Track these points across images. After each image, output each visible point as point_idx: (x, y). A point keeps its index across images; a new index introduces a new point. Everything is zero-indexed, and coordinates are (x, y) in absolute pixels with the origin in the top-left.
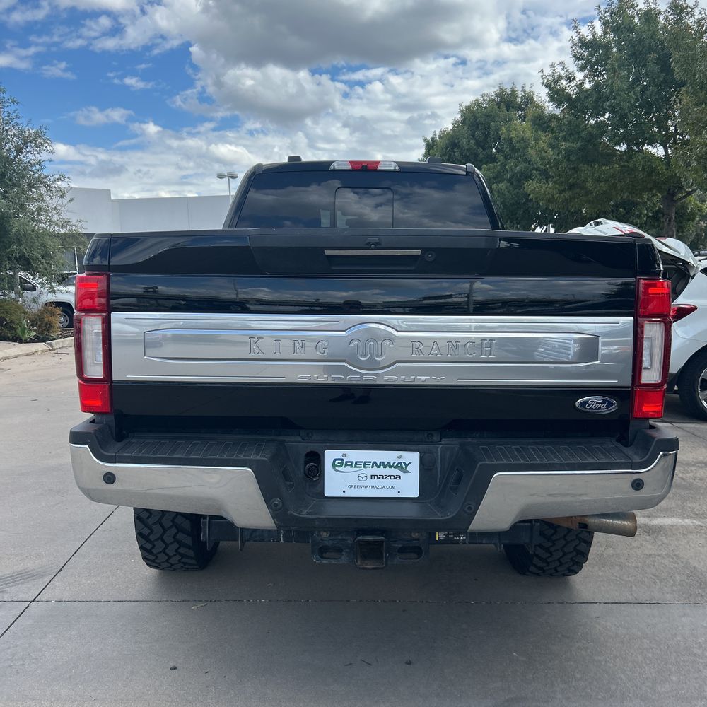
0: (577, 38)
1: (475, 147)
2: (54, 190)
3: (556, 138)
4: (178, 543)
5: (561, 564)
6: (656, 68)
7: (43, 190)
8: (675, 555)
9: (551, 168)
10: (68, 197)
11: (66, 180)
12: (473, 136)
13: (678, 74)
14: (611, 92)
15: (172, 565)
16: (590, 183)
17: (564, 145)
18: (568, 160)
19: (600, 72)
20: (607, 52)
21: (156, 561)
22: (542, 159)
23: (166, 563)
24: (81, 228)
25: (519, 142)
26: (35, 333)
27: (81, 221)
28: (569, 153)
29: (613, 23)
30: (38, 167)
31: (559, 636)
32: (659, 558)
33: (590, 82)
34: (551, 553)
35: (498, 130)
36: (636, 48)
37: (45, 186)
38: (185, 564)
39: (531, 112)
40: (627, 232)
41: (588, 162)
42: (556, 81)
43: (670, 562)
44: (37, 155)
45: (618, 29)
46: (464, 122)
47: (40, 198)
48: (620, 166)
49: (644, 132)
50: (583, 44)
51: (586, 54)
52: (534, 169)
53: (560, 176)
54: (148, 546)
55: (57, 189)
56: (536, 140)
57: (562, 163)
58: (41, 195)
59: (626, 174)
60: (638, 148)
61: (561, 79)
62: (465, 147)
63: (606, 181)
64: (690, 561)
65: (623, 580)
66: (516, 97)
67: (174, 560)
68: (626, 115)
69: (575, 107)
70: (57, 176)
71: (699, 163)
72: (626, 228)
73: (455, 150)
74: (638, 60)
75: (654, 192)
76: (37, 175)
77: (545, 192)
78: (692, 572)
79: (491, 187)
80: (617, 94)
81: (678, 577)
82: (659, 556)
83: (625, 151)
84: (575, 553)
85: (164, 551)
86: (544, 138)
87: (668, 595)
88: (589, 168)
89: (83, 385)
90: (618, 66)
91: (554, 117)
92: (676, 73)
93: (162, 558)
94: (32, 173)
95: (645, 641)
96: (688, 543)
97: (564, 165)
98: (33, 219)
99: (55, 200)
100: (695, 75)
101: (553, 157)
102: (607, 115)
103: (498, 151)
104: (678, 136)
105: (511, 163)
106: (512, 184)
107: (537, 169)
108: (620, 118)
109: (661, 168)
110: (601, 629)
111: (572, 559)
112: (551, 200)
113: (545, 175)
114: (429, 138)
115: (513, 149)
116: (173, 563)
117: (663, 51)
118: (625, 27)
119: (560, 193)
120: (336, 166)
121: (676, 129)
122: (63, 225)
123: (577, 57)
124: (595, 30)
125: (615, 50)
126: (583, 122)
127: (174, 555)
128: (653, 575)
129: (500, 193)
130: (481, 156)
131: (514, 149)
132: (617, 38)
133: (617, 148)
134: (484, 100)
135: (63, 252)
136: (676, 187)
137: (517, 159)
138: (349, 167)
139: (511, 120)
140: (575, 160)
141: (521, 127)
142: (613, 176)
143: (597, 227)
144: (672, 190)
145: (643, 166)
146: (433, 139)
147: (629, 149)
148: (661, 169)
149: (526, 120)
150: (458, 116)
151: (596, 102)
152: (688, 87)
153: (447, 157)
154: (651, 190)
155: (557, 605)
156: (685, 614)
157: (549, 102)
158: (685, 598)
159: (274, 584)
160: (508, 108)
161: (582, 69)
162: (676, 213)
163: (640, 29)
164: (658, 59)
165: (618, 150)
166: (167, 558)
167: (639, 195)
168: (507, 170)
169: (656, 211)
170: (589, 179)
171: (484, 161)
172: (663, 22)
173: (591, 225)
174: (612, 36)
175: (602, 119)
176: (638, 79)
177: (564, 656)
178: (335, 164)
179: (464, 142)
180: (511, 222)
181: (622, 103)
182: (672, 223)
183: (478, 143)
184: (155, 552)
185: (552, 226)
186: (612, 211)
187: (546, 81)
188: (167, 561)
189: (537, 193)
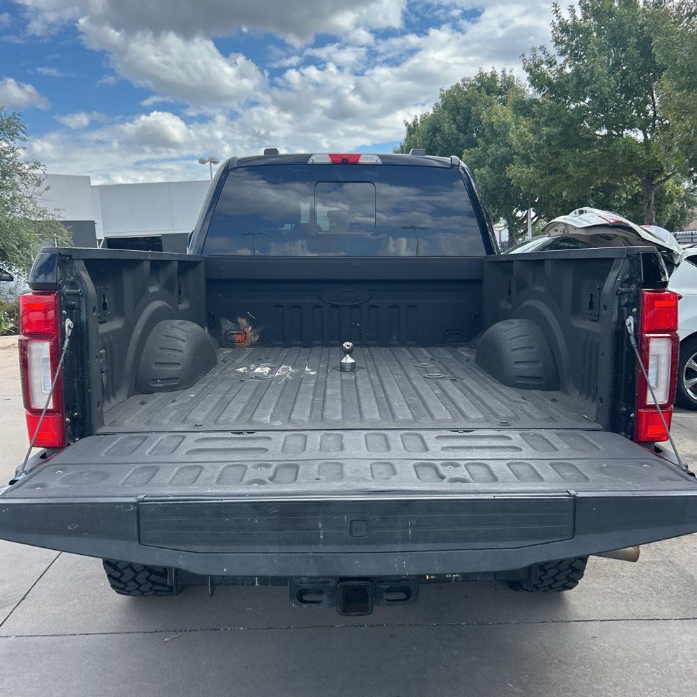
0: (557, 22)
1: (456, 132)
2: (30, 178)
3: (537, 123)
4: (149, 571)
5: (556, 581)
6: (636, 53)
7: (17, 179)
8: (670, 562)
9: (532, 152)
10: (44, 185)
11: (42, 168)
12: (454, 120)
13: (659, 59)
14: (592, 76)
15: (143, 592)
16: (571, 168)
17: (545, 130)
18: (550, 145)
19: (581, 56)
20: (587, 37)
21: (126, 589)
22: (523, 144)
23: (136, 591)
24: (59, 216)
25: (499, 126)
26: (12, 325)
27: (58, 210)
28: (550, 138)
29: (593, 7)
30: (12, 155)
31: (556, 661)
32: (655, 566)
33: (570, 66)
34: (545, 571)
35: (478, 115)
36: (616, 32)
37: (19, 174)
38: (157, 591)
39: (512, 97)
40: (612, 221)
41: (568, 147)
42: (537, 66)
43: (666, 571)
44: (10, 142)
45: (598, 13)
46: (445, 107)
47: (15, 186)
48: (600, 150)
49: (624, 117)
50: (564, 28)
51: (566, 38)
52: (515, 153)
53: (541, 161)
54: (117, 575)
55: (33, 177)
56: (517, 125)
57: (543, 148)
58: (15, 184)
59: (606, 159)
60: (618, 132)
61: (542, 63)
62: (447, 131)
63: (587, 166)
64: (686, 568)
65: (619, 593)
66: (496, 82)
67: (145, 588)
68: (606, 100)
69: (556, 92)
70: (32, 164)
71: (681, 149)
72: (610, 217)
73: (437, 135)
74: (618, 45)
75: (634, 176)
76: (11, 163)
77: (527, 177)
78: (688, 581)
79: (472, 172)
80: (598, 79)
81: (674, 588)
82: (654, 563)
83: (605, 136)
84: (570, 571)
85: (134, 579)
86: (524, 122)
87: (666, 609)
88: (571, 153)
89: (31, 416)
90: (598, 51)
91: (535, 102)
92: (656, 57)
93: (132, 586)
94: (6, 161)
95: (646, 664)
96: (683, 547)
97: (545, 150)
98: (8, 209)
99: (31, 188)
100: (676, 60)
101: (535, 142)
102: (588, 100)
103: (479, 135)
104: (657, 121)
105: (493, 147)
106: (493, 168)
107: (517, 154)
108: (601, 103)
109: (641, 152)
110: (599, 651)
111: (567, 577)
112: (533, 184)
113: (526, 159)
114: (410, 122)
115: (494, 134)
116: (144, 590)
117: (642, 35)
118: (604, 12)
119: (542, 178)
120: (314, 160)
121: (655, 114)
122: (39, 215)
123: (558, 42)
124: (576, 14)
125: (595, 34)
126: (564, 107)
127: (146, 583)
128: (650, 587)
129: (482, 178)
130: (462, 141)
131: (496, 134)
132: (596, 23)
133: (598, 132)
134: (464, 85)
135: (40, 242)
136: (655, 171)
137: (498, 144)
138: (329, 161)
139: (491, 104)
140: (556, 145)
141: (501, 113)
142: (594, 161)
143: (582, 216)
144: (651, 173)
145: (624, 151)
146: (414, 123)
147: (610, 134)
148: (642, 154)
149: (507, 104)
150: (439, 101)
151: (576, 86)
152: (669, 72)
153: (428, 142)
154: (631, 174)
155: (552, 624)
156: (685, 631)
157: (530, 86)
158: (684, 613)
159: (254, 609)
160: (488, 93)
161: (563, 53)
162: (655, 196)
163: (620, 13)
164: (637, 43)
165: (599, 135)
166: (137, 586)
167: (619, 180)
168: (488, 155)
169: (636, 195)
170: (570, 164)
171: (465, 146)
172: (641, 7)
173: (575, 213)
174: (592, 20)
175: (582, 103)
176: (617, 64)
177: (562, 685)
178: (313, 157)
179: (446, 126)
180: (493, 207)
181: (602, 88)
182: (651, 207)
183: (459, 128)
184: (124, 581)
185: (533, 210)
186: (593, 195)
187: (527, 65)
188: (138, 589)
189: (519, 178)
